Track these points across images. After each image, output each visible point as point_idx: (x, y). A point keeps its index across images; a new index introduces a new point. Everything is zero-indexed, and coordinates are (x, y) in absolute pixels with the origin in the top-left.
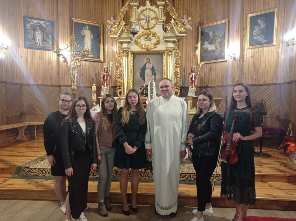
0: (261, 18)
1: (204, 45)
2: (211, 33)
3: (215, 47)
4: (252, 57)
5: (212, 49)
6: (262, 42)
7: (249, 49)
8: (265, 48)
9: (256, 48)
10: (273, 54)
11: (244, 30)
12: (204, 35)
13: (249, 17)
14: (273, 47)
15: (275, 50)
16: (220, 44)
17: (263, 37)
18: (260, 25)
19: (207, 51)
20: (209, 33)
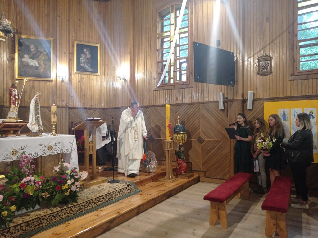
0: (87, 48)
1: (23, 57)
2: (32, 46)
3: (38, 64)
4: (79, 81)
5: (34, 65)
6: (89, 70)
7: (76, 73)
8: (91, 76)
9: (83, 74)
10: (97, 82)
11: (71, 55)
12: (23, 47)
13: (75, 44)
14: (97, 76)
15: (99, 80)
16: (44, 61)
17: (89, 66)
18: (86, 55)
19: (27, 65)
20: (30, 46)
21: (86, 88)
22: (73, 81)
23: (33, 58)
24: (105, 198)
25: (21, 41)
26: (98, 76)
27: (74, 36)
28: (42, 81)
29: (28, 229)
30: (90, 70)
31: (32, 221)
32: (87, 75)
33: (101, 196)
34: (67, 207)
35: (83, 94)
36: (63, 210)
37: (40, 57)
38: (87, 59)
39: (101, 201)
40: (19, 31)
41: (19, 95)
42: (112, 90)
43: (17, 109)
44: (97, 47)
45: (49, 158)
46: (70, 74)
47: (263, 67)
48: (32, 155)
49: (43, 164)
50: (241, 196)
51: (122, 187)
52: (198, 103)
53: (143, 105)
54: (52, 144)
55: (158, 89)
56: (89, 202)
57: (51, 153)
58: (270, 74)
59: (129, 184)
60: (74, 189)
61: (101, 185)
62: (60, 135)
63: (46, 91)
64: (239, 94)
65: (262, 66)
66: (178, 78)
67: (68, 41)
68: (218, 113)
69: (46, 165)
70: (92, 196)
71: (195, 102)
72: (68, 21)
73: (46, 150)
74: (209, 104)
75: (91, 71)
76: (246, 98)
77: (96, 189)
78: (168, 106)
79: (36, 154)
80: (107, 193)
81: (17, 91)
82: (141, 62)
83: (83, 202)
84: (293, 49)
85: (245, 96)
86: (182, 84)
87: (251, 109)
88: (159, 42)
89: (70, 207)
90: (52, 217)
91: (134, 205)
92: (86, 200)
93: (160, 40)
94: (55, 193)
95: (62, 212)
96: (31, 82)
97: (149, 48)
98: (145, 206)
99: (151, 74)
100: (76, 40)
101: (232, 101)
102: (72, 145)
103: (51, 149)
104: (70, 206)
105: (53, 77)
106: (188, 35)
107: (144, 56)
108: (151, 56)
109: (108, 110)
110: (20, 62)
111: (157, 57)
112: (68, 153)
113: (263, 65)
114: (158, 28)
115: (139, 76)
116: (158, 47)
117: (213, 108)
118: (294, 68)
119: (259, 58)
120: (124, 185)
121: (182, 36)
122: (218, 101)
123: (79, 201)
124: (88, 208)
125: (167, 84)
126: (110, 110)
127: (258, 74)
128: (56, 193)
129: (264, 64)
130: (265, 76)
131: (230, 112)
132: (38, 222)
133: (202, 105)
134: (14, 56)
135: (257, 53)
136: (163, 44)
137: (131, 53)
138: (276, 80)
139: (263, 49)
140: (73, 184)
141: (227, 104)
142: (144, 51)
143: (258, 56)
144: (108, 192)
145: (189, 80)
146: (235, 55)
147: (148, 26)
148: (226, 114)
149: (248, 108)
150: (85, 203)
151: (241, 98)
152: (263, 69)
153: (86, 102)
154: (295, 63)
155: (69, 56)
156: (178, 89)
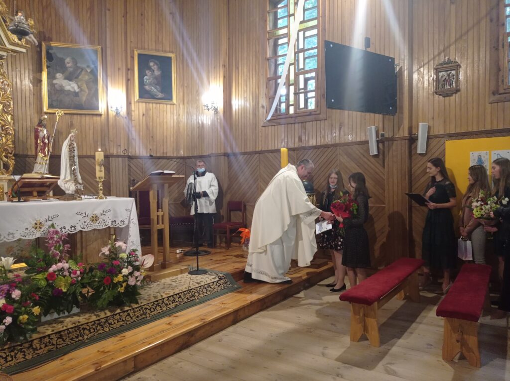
0: (154, 60)
1: (54, 78)
2: (68, 60)
3: (79, 87)
4: (144, 115)
5: (72, 90)
6: (158, 96)
7: (138, 102)
8: (162, 105)
9: (149, 103)
10: (172, 116)
11: (129, 72)
12: (54, 61)
13: (136, 54)
14: (172, 106)
15: (175, 112)
16: (87, 83)
17: (159, 89)
18: (154, 71)
19: (61, 90)
20: (65, 60)
21: (155, 125)
22: (133, 114)
23: (69, 78)
24: (182, 297)
25: (50, 51)
26: (174, 104)
27: (133, 41)
28: (85, 114)
29: (61, 343)
30: (160, 95)
31: (66, 332)
32: (156, 103)
33: (176, 294)
34: (121, 310)
35: (149, 135)
36: (116, 315)
37: (80, 77)
38: (156, 78)
39: (177, 302)
40: (47, 36)
41: (50, 138)
42: (195, 128)
43: (47, 160)
44: (170, 58)
45: (93, 234)
46: (129, 104)
47: (444, 81)
48: (66, 230)
49: (84, 244)
50: (405, 295)
51: (211, 280)
52: (335, 146)
53: (246, 151)
54: (98, 212)
55: (268, 124)
56: (158, 303)
57: (96, 226)
58: (456, 93)
59: (221, 275)
60: (133, 281)
61: (177, 277)
62: (110, 198)
63: (91, 132)
64: (403, 127)
65: (443, 79)
66: (302, 105)
67: (125, 50)
68: (369, 161)
69: (90, 245)
70: (162, 294)
71: (331, 143)
72: (123, 16)
73: (88, 221)
74: (353, 146)
75: (162, 97)
76: (415, 134)
77: (170, 283)
78: (284, 150)
79: (73, 228)
80: (186, 290)
81: (47, 131)
82: (241, 80)
83: (148, 304)
84: (496, 49)
85: (414, 132)
86: (308, 113)
87: (425, 152)
88: (269, 46)
89: (127, 311)
90: (98, 326)
91: (228, 308)
92: (153, 300)
93: (272, 42)
94: (102, 289)
95: (113, 318)
96: (68, 117)
97: (254, 57)
98: (246, 310)
99: (258, 100)
100: (137, 48)
101: (392, 140)
102: (130, 214)
103: (96, 221)
104: (126, 308)
105: (102, 108)
106: (318, 31)
107: (245, 70)
108: (257, 70)
109: (191, 159)
110: (51, 85)
111: (266, 71)
112: (124, 226)
113: (444, 77)
114: (268, 22)
115: (238, 103)
116: (269, 54)
117: (360, 152)
118: (498, 82)
119: (437, 67)
120: (214, 277)
121: (308, 34)
122: (368, 141)
123: (142, 301)
124: (155, 312)
125: (283, 114)
126: (193, 159)
127: (436, 93)
128: (105, 289)
129: (446, 75)
130: (448, 96)
131: (387, 159)
132: (76, 332)
133: (342, 148)
134: (41, 76)
135: (434, 58)
136: (277, 48)
137: (224, 66)
138: (467, 104)
139: (444, 51)
140: (131, 274)
141: (384, 145)
142: (245, 62)
143: (437, 63)
144: (187, 287)
145: (319, 107)
146: (396, 62)
147: (251, 19)
148: (381, 162)
149: (419, 151)
150: (150, 305)
151: (406, 134)
152: (444, 85)
153: (155, 147)
154: (501, 73)
155: (127, 74)
156: (302, 123)
